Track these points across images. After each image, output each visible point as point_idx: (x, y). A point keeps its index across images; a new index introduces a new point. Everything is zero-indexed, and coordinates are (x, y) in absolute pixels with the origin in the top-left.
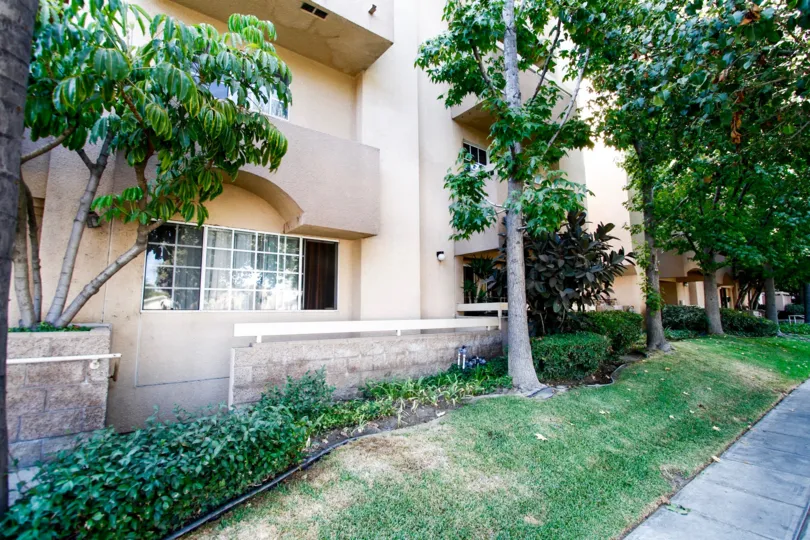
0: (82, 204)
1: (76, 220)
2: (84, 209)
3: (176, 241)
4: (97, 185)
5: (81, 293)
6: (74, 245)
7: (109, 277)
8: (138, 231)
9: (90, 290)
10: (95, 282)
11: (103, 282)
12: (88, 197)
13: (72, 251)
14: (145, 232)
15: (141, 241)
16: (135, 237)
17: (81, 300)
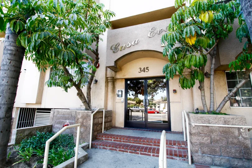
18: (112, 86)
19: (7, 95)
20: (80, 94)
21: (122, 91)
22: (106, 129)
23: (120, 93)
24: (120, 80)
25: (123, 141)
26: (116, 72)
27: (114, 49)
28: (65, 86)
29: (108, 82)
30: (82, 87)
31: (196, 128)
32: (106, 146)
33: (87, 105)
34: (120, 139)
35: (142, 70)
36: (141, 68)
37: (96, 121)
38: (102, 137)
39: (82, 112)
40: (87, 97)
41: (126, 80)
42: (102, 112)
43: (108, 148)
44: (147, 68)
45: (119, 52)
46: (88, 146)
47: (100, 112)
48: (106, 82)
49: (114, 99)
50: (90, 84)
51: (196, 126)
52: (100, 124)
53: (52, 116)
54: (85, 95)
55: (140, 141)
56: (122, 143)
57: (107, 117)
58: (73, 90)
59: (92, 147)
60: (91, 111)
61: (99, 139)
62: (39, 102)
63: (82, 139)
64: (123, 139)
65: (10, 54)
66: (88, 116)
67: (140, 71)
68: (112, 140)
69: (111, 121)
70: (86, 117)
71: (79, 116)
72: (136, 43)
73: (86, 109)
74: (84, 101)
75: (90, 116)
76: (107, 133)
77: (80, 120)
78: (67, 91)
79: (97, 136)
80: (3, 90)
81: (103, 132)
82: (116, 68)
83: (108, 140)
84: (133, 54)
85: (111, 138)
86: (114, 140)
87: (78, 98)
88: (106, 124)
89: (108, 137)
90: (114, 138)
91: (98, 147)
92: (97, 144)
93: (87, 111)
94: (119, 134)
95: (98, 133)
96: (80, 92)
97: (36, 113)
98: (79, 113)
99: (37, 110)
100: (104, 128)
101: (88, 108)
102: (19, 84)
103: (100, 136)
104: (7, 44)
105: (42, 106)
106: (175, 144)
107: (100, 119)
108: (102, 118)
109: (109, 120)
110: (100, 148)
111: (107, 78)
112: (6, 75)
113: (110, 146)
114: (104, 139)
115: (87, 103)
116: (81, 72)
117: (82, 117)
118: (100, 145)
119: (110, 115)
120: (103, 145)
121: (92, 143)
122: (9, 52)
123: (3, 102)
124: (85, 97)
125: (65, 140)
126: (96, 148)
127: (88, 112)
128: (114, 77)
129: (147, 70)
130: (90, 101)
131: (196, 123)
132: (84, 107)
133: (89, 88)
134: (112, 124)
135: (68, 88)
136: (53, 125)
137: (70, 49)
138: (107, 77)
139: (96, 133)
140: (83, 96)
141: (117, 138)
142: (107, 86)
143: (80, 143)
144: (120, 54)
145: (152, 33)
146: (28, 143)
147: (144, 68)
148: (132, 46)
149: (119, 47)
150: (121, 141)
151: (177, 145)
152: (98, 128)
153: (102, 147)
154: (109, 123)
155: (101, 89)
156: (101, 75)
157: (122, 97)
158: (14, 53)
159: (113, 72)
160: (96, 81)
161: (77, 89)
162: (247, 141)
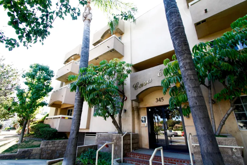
0: (209, 98)
1: (209, 103)
2: (210, 99)
3: (242, 103)
4: (211, 91)
5: (220, 124)
6: (211, 110)
7: (226, 118)
8: (230, 102)
9: (222, 123)
10: (223, 121)
11: (225, 121)
12: (210, 95)
13: (212, 112)
14: (233, 102)
15: (233, 105)
16: (230, 104)
17: (221, 127)
18: (137, 114)
19: (77, 125)
20: (114, 122)
21: (145, 118)
22: (134, 149)
23: (144, 119)
24: (143, 109)
25: (146, 159)
26: (139, 103)
27: (135, 87)
28: (104, 116)
29: (134, 111)
30: (115, 117)
31: (197, 148)
32: (133, 161)
33: (119, 130)
34: (143, 156)
35: (158, 100)
36: (157, 99)
37: (126, 142)
38: (130, 154)
39: (116, 135)
40: (119, 124)
41: (148, 108)
42: (130, 135)
43: (134, 163)
44: (162, 98)
45: (139, 89)
46: (120, 161)
47: (128, 135)
48: (132, 111)
49: (139, 124)
50: (120, 114)
51: (196, 146)
52: (128, 144)
53: (97, 138)
54: (118, 122)
55: (158, 159)
56: (145, 160)
57: (135, 139)
58: (110, 119)
59: (123, 162)
60: (121, 134)
61: (128, 156)
62: (88, 128)
63: (116, 155)
64: (145, 157)
65: (78, 102)
66: (120, 138)
67: (157, 101)
68: (137, 157)
69: (138, 143)
70: (118, 139)
71: (114, 138)
72: (150, 81)
73: (119, 133)
74: (117, 126)
75: (121, 138)
76: (135, 152)
77: (115, 141)
78: (106, 120)
79: (126, 154)
80: (75, 122)
81: (131, 151)
82: (138, 100)
83: (135, 157)
84: (149, 89)
85: (137, 155)
86: (139, 158)
87: (112, 124)
88: (134, 145)
89: (134, 155)
90: (139, 156)
91: (128, 162)
92: (127, 160)
93: (118, 134)
94: (143, 153)
95: (127, 152)
96: (114, 120)
97: (85, 136)
98: (114, 135)
99: (86, 134)
100: (132, 148)
101: (120, 132)
102: (81, 118)
103: (129, 154)
104: (76, 97)
105: (90, 131)
106: (184, 162)
107: (128, 141)
108: (130, 139)
109: (136, 142)
110: (129, 163)
111: (133, 108)
112: (76, 114)
113: (135, 162)
114: (132, 156)
115: (119, 128)
116: (114, 107)
117: (116, 139)
118: (129, 160)
119: (136, 137)
120: (131, 161)
121: (123, 159)
122: (78, 101)
123: (75, 129)
124: (117, 123)
125: (105, 156)
126: (126, 162)
127: (120, 135)
128: (138, 107)
129: (162, 100)
130: (121, 126)
131: (196, 144)
132: (117, 132)
133: (120, 117)
134: (139, 145)
135: (107, 117)
136: (98, 145)
137: (107, 98)
138: (133, 106)
139: (126, 152)
140: (116, 123)
141: (141, 156)
142: (133, 114)
143: (114, 158)
144: (140, 90)
145: (161, 73)
146: (84, 156)
147: (160, 98)
148: (147, 84)
149: (139, 85)
150: (143, 158)
151: (186, 163)
152: (128, 148)
153: (130, 162)
154: (136, 144)
155: (129, 116)
156: (128, 105)
157: (145, 122)
158: (80, 101)
159: (137, 103)
160: (125, 111)
161: (112, 118)
162: (241, 160)
